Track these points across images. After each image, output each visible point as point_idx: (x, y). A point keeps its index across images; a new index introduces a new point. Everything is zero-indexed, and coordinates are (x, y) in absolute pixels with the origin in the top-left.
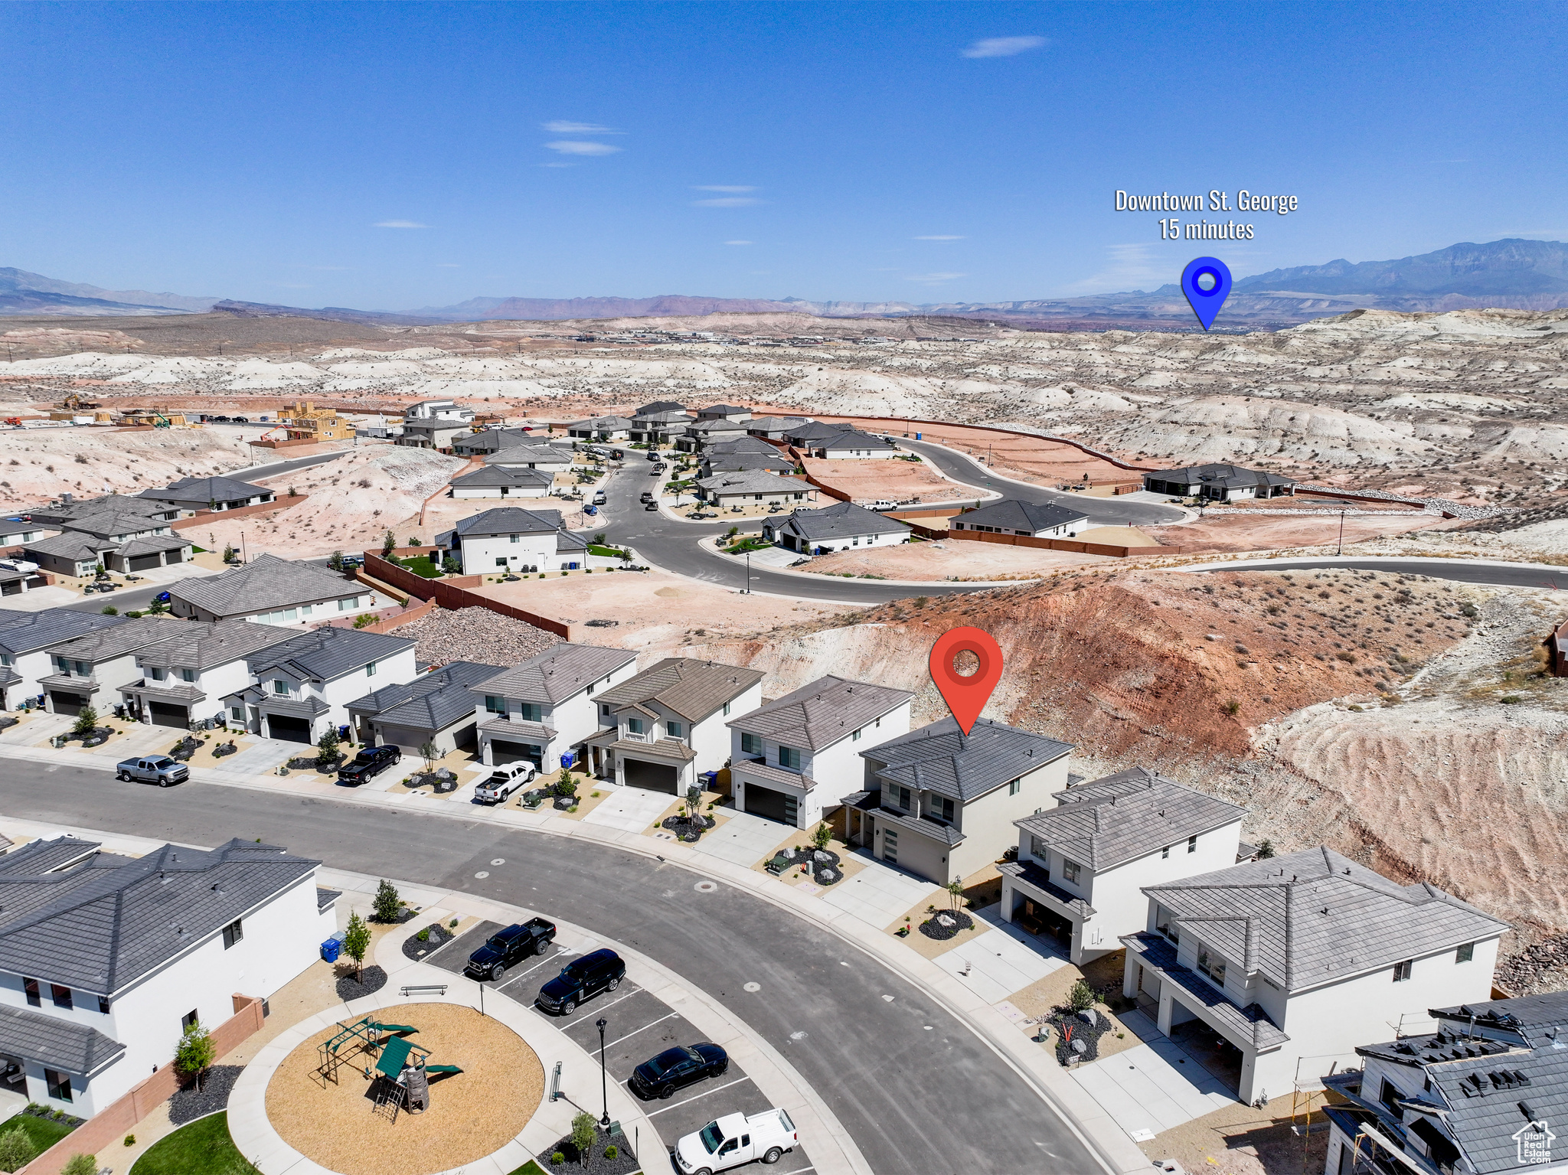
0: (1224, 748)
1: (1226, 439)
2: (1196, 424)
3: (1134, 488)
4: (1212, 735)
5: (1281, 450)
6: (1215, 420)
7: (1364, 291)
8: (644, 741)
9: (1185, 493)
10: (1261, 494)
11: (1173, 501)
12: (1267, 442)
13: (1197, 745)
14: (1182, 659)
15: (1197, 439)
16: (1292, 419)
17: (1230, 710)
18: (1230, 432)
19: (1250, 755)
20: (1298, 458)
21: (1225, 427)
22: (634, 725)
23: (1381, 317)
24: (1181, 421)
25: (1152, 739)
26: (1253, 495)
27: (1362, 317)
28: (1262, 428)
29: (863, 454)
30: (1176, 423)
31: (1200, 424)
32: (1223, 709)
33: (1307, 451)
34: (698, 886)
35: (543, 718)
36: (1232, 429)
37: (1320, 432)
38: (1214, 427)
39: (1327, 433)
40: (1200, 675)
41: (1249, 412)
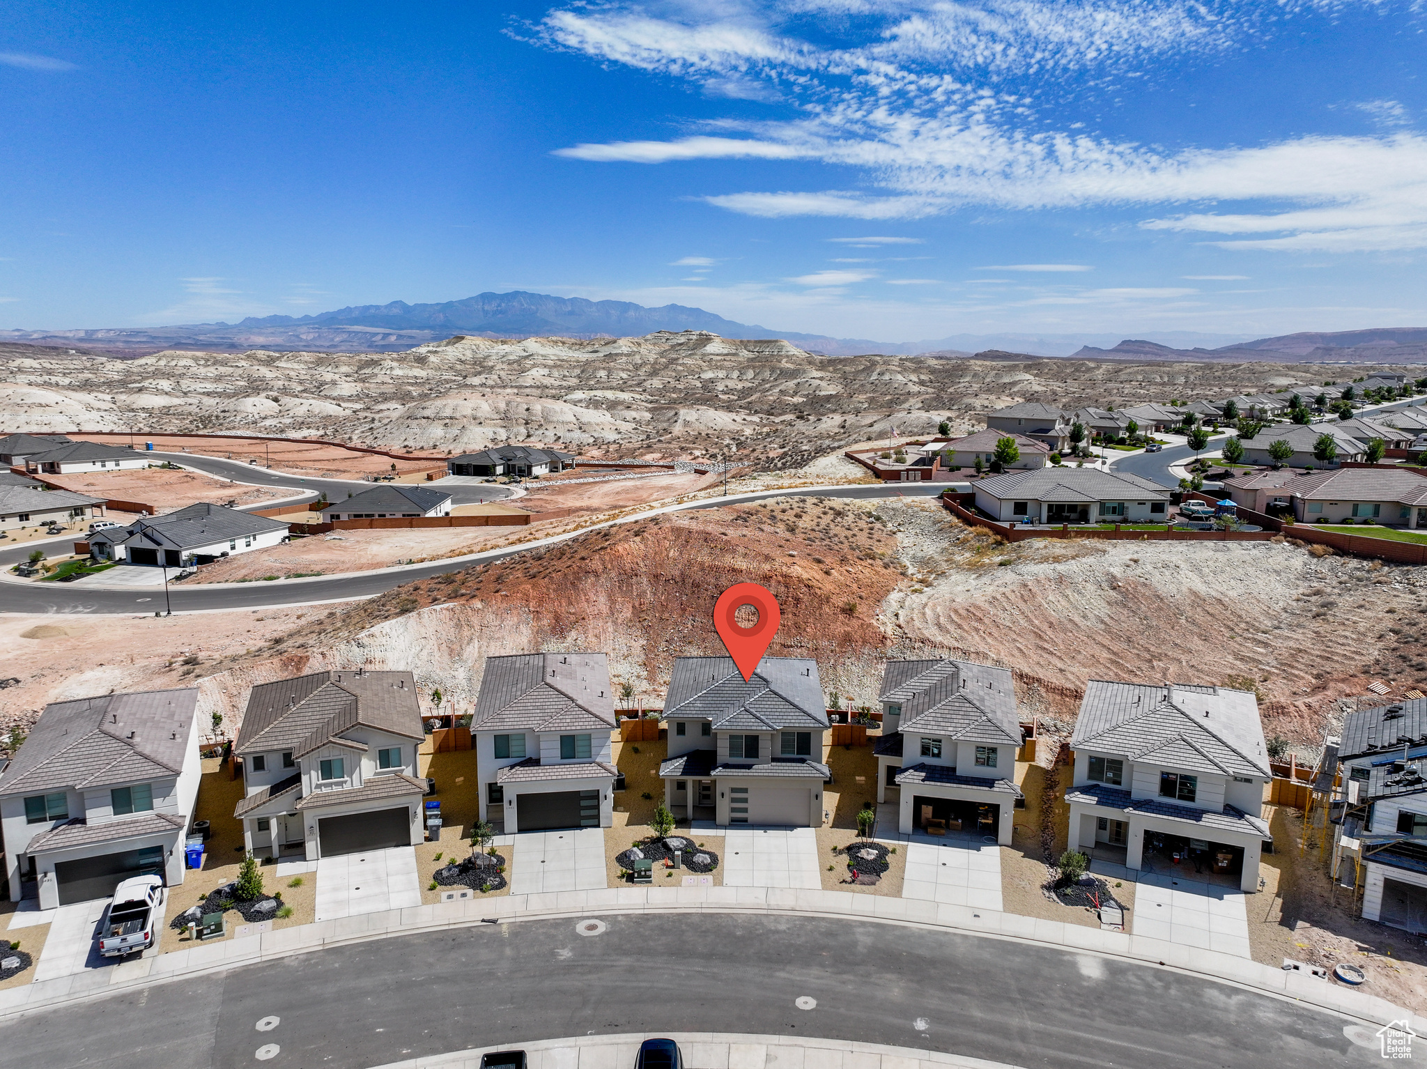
0: (865, 642)
1: (479, 429)
2: (447, 418)
3: (445, 474)
4: (847, 634)
5: (529, 436)
6: (464, 413)
7: (421, 328)
8: (347, 787)
9: (494, 474)
10: (554, 469)
11: (487, 481)
12: (515, 430)
13: (841, 645)
14: (785, 576)
15: (455, 431)
16: (528, 409)
17: (849, 611)
18: (481, 423)
19: (888, 643)
20: (546, 440)
21: (475, 419)
22: (327, 770)
23: (478, 342)
24: (432, 416)
25: (799, 651)
26: (547, 470)
27: (463, 342)
28: (506, 418)
29: (110, 465)
30: (428, 418)
31: (451, 418)
32: (843, 611)
33: (550, 434)
34: (581, 928)
35: (157, 802)
36: (482, 420)
37: (555, 419)
38: (465, 420)
39: (561, 419)
40: (808, 586)
41: (489, 405)
